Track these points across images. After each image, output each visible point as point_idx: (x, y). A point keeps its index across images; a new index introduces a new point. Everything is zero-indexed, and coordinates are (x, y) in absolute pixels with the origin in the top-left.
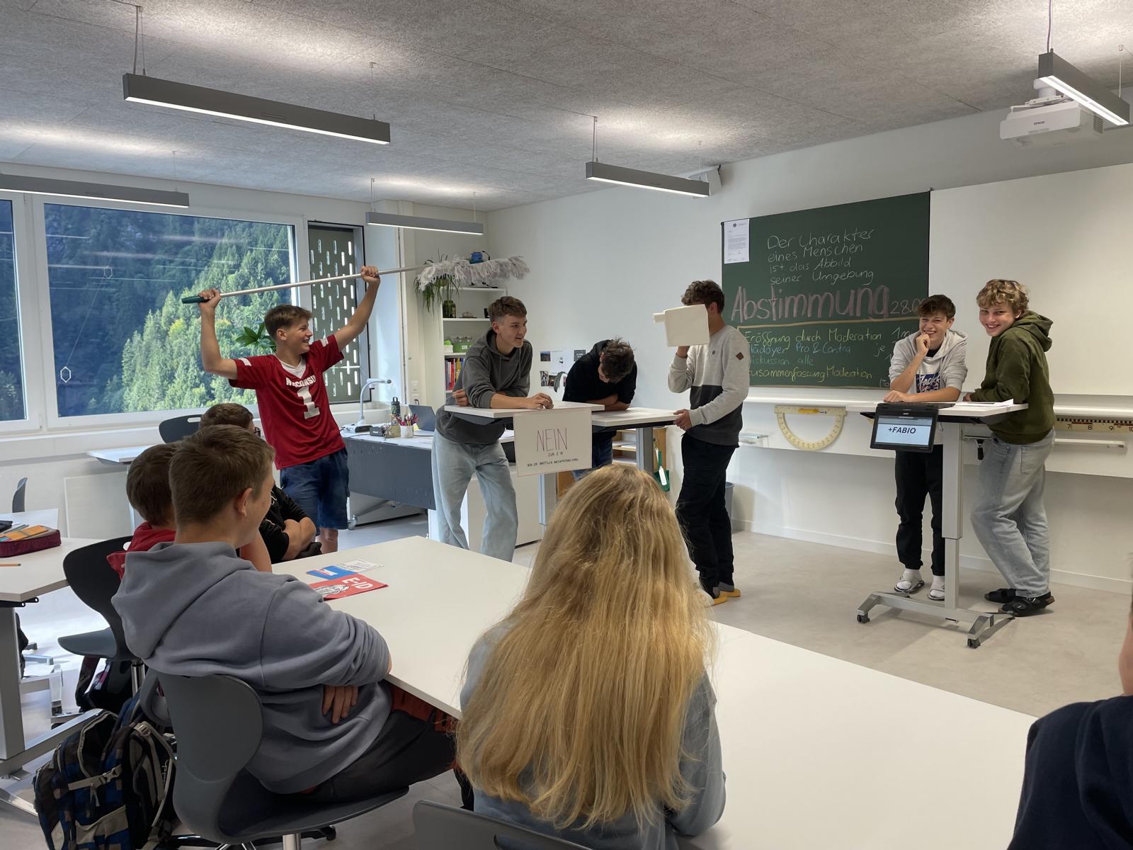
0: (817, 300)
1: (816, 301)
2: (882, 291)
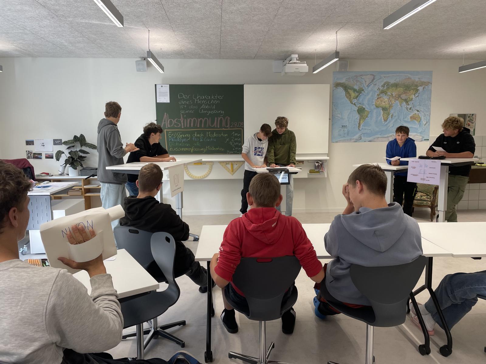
0: (201, 121)
2: (227, 118)
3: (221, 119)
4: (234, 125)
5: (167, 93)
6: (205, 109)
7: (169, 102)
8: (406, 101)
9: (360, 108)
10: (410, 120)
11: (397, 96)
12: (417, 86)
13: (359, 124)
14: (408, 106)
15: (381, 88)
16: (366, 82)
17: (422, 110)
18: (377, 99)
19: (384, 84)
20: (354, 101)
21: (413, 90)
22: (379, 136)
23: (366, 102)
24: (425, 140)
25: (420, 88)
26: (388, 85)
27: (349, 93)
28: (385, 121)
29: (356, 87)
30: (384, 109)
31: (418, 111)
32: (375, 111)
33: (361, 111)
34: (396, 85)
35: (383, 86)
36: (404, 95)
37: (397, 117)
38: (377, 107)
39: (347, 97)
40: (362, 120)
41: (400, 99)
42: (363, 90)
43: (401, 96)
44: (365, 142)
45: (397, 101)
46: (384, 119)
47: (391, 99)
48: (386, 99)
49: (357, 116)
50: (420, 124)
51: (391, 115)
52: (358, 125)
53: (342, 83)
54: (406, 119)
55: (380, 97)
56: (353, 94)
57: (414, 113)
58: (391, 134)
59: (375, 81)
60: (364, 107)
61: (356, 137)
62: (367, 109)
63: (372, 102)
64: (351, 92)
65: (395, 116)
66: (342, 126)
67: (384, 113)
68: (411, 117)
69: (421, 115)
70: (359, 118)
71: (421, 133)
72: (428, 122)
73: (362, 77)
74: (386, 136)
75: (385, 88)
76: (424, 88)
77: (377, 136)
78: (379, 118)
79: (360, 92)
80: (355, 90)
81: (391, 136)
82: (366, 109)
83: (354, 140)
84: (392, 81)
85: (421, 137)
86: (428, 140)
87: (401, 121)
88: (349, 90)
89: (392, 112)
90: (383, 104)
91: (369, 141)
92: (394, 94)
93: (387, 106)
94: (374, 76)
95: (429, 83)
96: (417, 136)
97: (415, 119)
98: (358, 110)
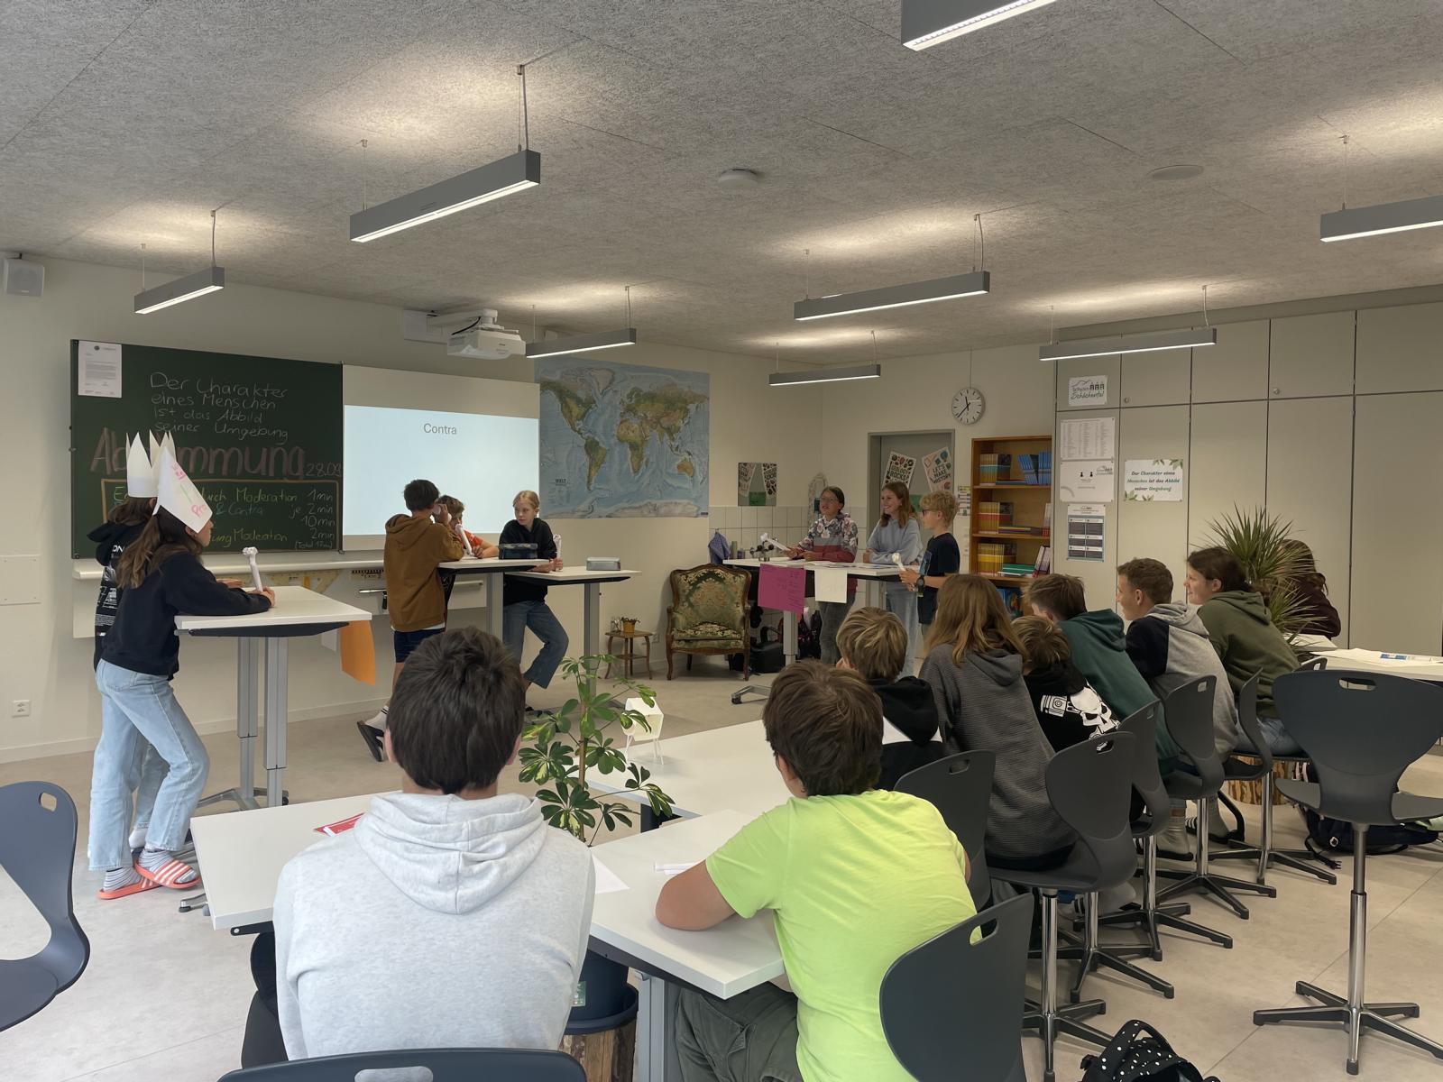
0: (220, 455)
1: (220, 457)
2: (298, 451)
3: (279, 454)
4: (315, 472)
5: (112, 368)
6: (231, 424)
7: (118, 394)
8: (670, 431)
9: (589, 440)
10: (677, 472)
11: (654, 420)
12: (685, 402)
13: (589, 476)
14: (673, 444)
15: (627, 401)
16: (598, 383)
17: (696, 452)
18: (621, 423)
19: (632, 393)
20: (578, 425)
21: (681, 409)
22: (626, 505)
23: (600, 429)
24: (702, 514)
25: (692, 407)
26: (638, 395)
27: (566, 403)
28: (636, 472)
29: (582, 395)
30: (634, 447)
31: (690, 454)
32: (617, 449)
33: (591, 447)
34: (652, 397)
35: (630, 397)
36: (665, 419)
37: (654, 465)
38: (621, 441)
39: (565, 415)
40: (593, 468)
41: (659, 426)
42: (594, 402)
43: (661, 421)
44: (600, 517)
45: (655, 431)
46: (633, 469)
47: (644, 425)
48: (636, 426)
49: (585, 459)
50: (693, 481)
51: (645, 460)
52: (586, 480)
53: (555, 383)
54: (670, 471)
55: (626, 421)
56: (576, 410)
57: (683, 458)
58: (645, 502)
59: (614, 383)
60: (596, 438)
61: (584, 506)
62: (603, 443)
63: (612, 430)
64: (572, 404)
65: (652, 463)
66: (557, 481)
67: (633, 455)
68: (679, 467)
69: (695, 462)
70: (587, 464)
71: (695, 500)
72: (706, 477)
73: (593, 374)
74: (638, 505)
75: (633, 402)
76: (697, 408)
77: (621, 505)
78: (625, 467)
79: (588, 404)
80: (579, 401)
81: (646, 505)
82: (601, 445)
83: (580, 513)
84: (645, 389)
85: (696, 509)
86: (707, 514)
87: (661, 472)
88: (568, 399)
89: (647, 452)
90: (631, 434)
91: (609, 516)
92: (649, 415)
93: (638, 440)
94: (614, 373)
95: (703, 398)
96: (689, 506)
97: (685, 470)
98: (586, 445)
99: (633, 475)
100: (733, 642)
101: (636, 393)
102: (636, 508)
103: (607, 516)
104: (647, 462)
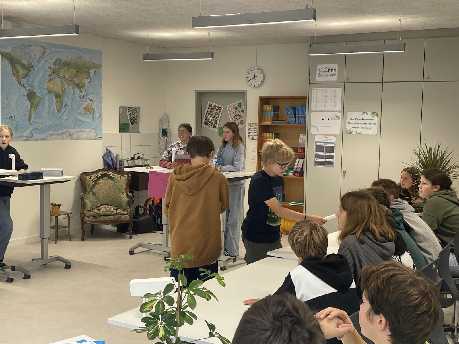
8: (80, 86)
9: (30, 92)
10: (83, 112)
11: (70, 79)
12: (88, 68)
13: (30, 114)
14: (81, 94)
15: (53, 67)
16: (35, 55)
17: (95, 99)
18: (49, 81)
19: (56, 62)
20: (23, 81)
21: (86, 72)
22: (53, 132)
23: (36, 84)
24: (99, 138)
25: (92, 71)
26: (60, 63)
27: (16, 69)
28: (59, 111)
29: (25, 62)
30: (57, 96)
31: (91, 101)
32: (47, 98)
33: (31, 96)
34: (68, 65)
35: (54, 64)
36: (76, 78)
37: (70, 107)
38: (50, 92)
39: (14, 75)
40: (32, 109)
41: (72, 83)
42: (33, 67)
43: (74, 80)
44: (37, 140)
45: (70, 86)
46: (57, 110)
47: (64, 82)
48: (59, 83)
49: (27, 103)
50: (93, 117)
51: (64, 104)
52: (28, 117)
53: (8, 54)
54: (79, 111)
55: (52, 79)
56: (21, 72)
57: (87, 103)
58: (65, 130)
59: (45, 55)
60: (34, 90)
61: (27, 133)
62: (39, 93)
63: (44, 85)
64: (19, 68)
65: (69, 106)
66: (10, 117)
67: (57, 101)
68: (85, 108)
69: (94, 105)
70: (29, 107)
71: (94, 129)
72: (101, 115)
73: (31, 48)
74: (60, 132)
75: (57, 67)
76: (95, 71)
77: (50, 132)
78: (52, 108)
79: (29, 68)
80: (23, 66)
81: (65, 132)
82: (37, 94)
83: (24, 138)
84: (64, 59)
85: (95, 135)
86: (101, 138)
87: (74, 112)
88: (16, 65)
89: (65, 100)
90: (56, 88)
91: (42, 140)
92: (67, 76)
93: (60, 91)
94: (45, 49)
95: (98, 67)
96: (91, 133)
97: (88, 111)
98: (27, 95)
99: (57, 114)
100: (123, 217)
101: (58, 61)
102: (59, 134)
103: (41, 140)
104: (65, 105)
